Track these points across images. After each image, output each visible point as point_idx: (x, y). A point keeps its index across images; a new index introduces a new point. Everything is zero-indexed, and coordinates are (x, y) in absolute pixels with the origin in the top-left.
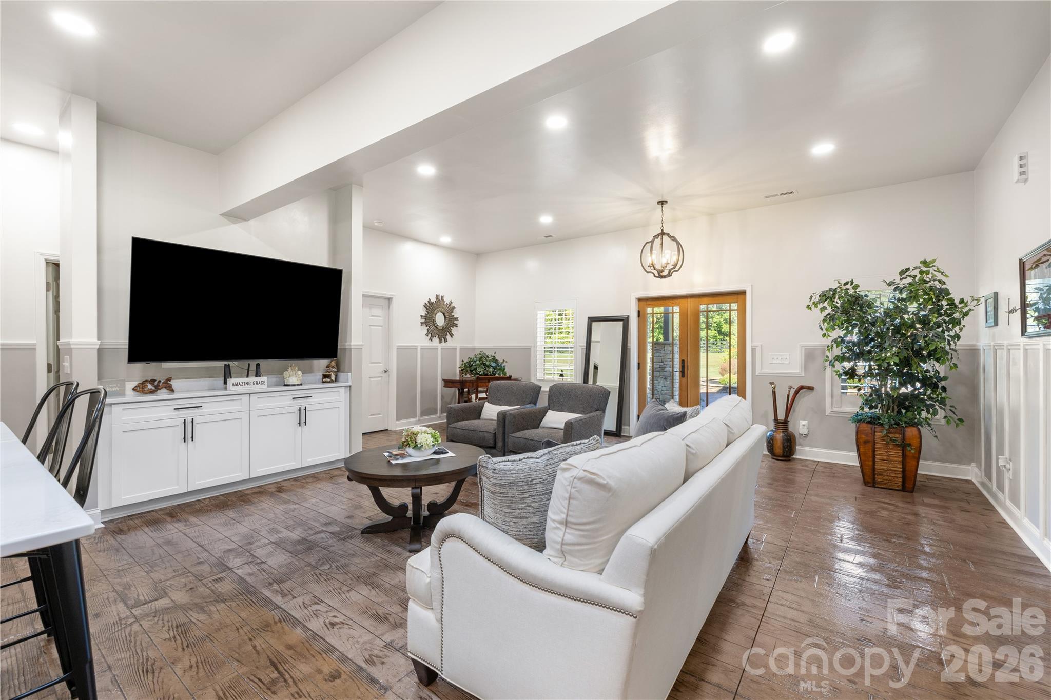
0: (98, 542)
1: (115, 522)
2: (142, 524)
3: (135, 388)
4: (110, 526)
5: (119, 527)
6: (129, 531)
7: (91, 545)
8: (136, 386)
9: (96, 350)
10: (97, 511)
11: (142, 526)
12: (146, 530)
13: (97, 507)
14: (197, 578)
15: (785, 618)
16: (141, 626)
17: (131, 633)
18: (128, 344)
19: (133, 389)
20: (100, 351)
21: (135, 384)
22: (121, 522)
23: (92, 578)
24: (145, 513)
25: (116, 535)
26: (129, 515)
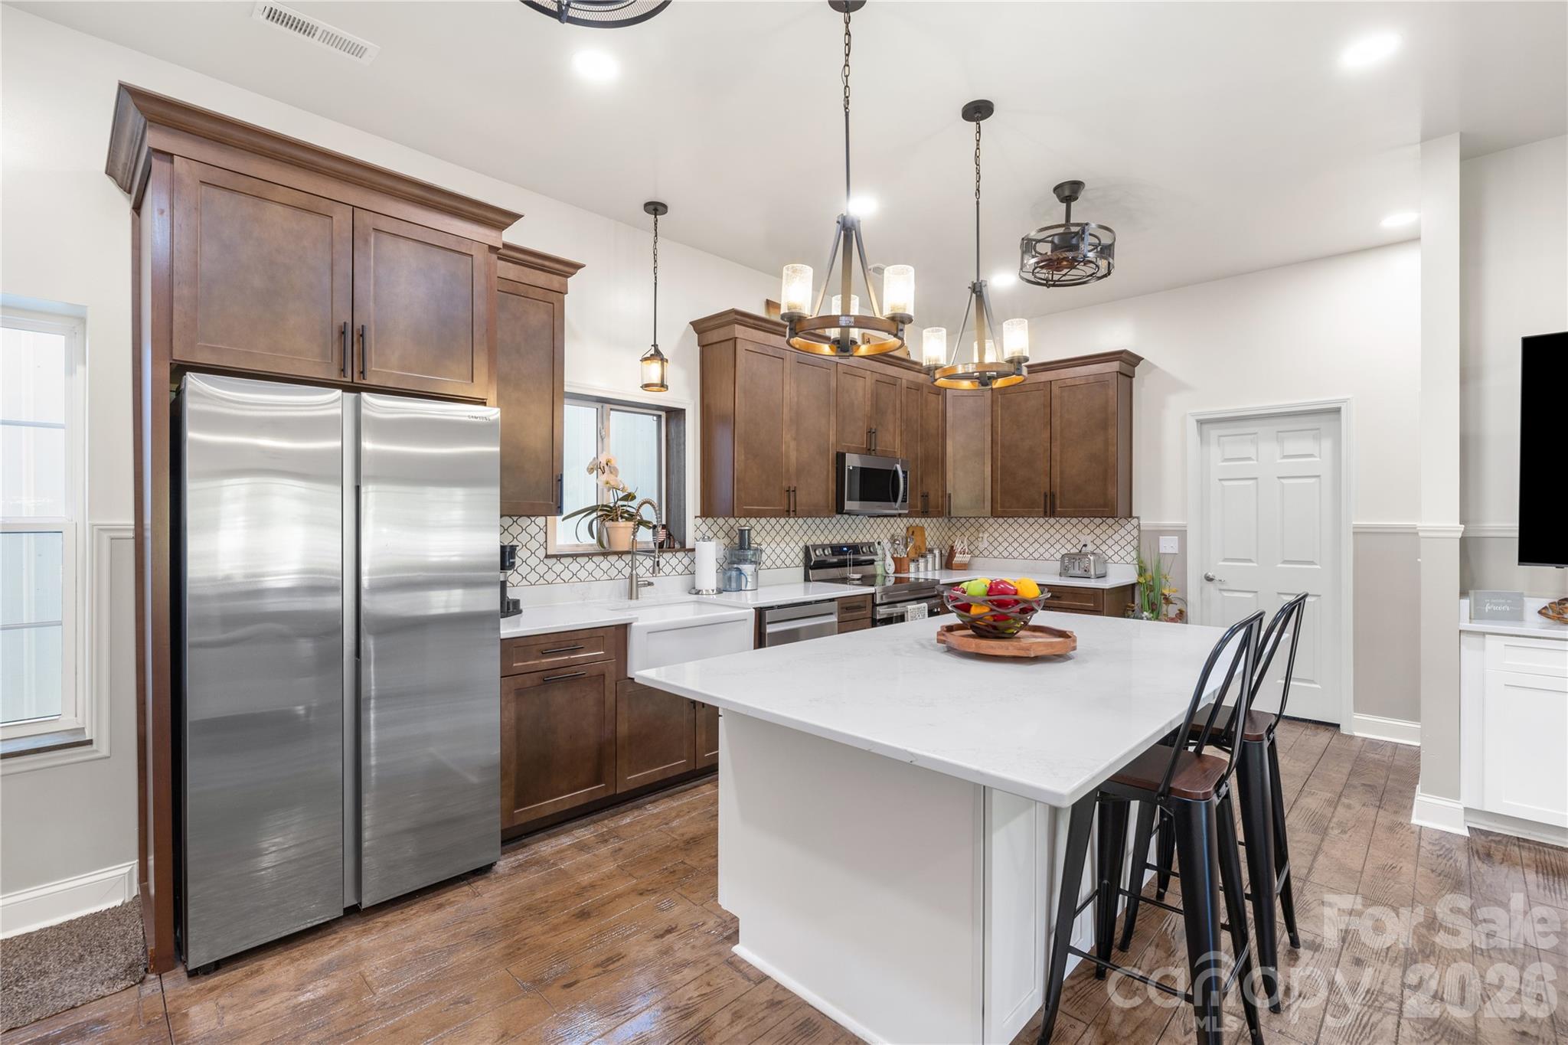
0: (1441, 855)
1: (1490, 838)
2: (1529, 862)
3: (1544, 611)
4: (1479, 841)
5: (1490, 847)
6: (1501, 863)
7: (1429, 855)
8: (1545, 608)
9: (1458, 540)
10: (1460, 806)
11: (1528, 866)
12: (1531, 876)
13: (1459, 799)
14: (1553, 1022)
16: (1398, 1027)
17: (1377, 1024)
18: (1517, 529)
19: (1540, 612)
20: (1464, 542)
21: (1544, 602)
22: (1500, 842)
23: (1394, 904)
24: (1552, 847)
25: (1476, 858)
26: (1520, 836)
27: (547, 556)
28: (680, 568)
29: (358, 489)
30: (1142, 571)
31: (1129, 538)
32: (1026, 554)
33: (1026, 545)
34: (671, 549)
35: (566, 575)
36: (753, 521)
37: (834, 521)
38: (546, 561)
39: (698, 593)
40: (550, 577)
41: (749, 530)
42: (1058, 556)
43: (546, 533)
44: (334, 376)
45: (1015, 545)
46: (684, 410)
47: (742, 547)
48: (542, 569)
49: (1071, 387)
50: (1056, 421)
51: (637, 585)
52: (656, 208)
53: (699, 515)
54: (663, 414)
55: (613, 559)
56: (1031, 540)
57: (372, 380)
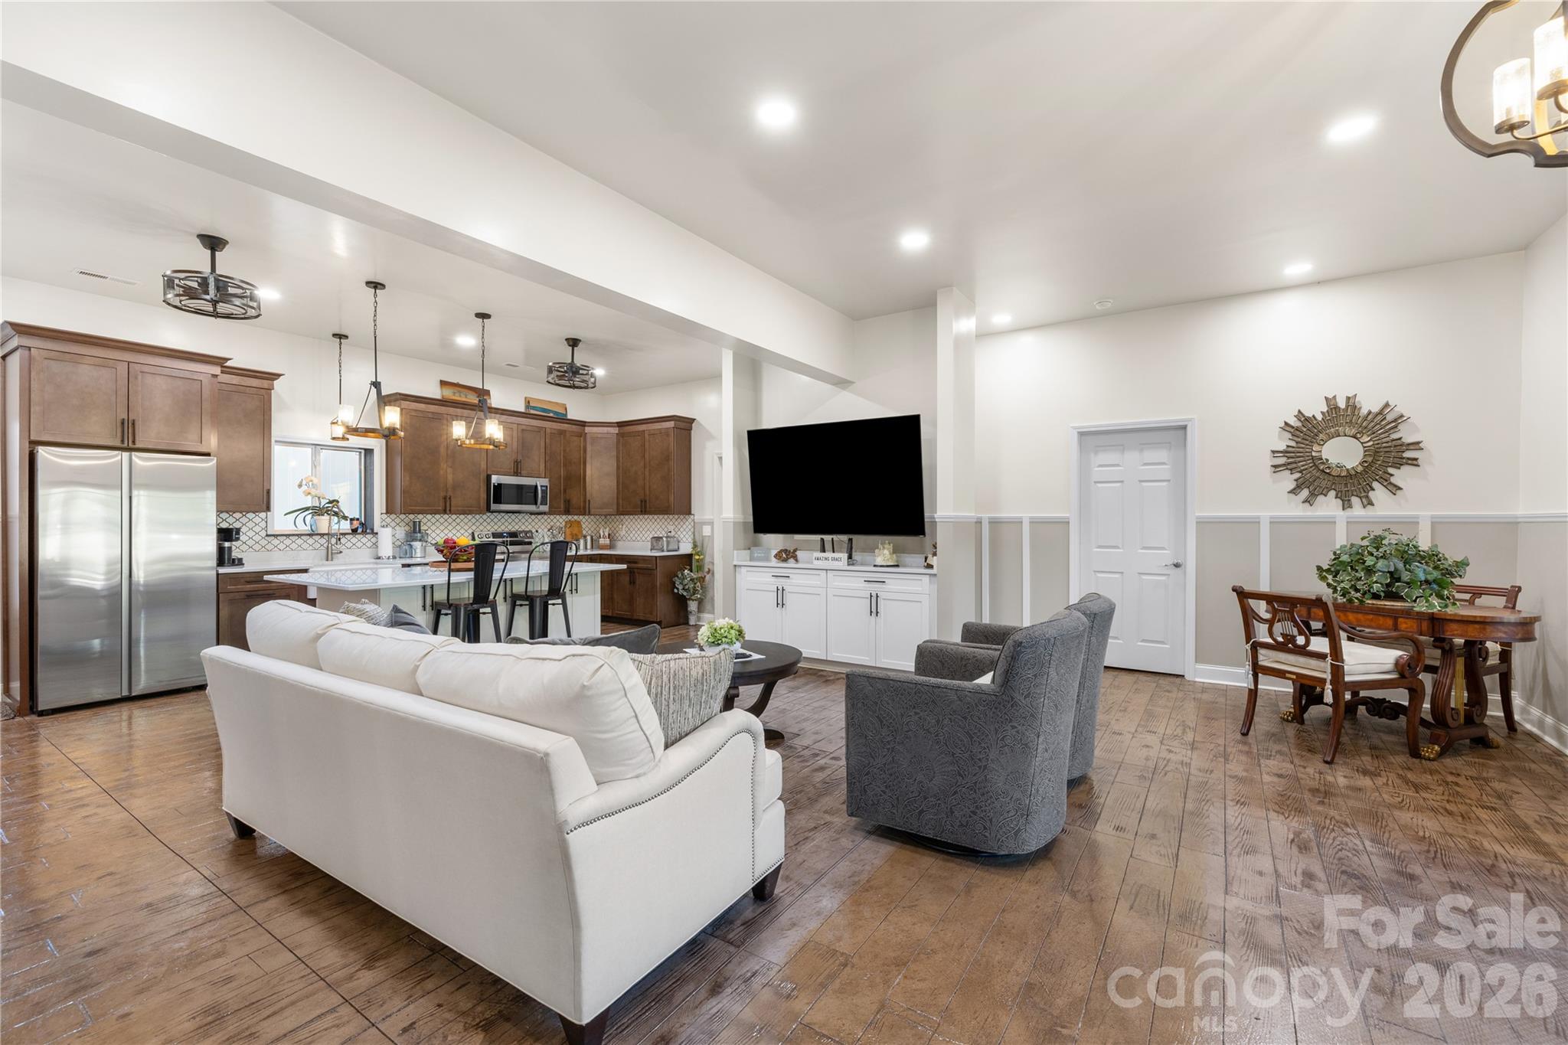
9: (733, 523)
15: (293, 1003)
19: (775, 556)
27: (267, 535)
28: (369, 544)
29: (130, 498)
30: (695, 546)
31: (690, 527)
32: (644, 539)
33: (643, 532)
34: (364, 532)
35: (282, 546)
36: (420, 516)
37: (485, 517)
38: (266, 538)
39: (379, 558)
40: (270, 547)
41: (420, 522)
42: (649, 539)
43: (266, 522)
44: (118, 444)
45: (639, 532)
46: (373, 450)
47: (414, 532)
48: (263, 542)
49: (652, 434)
50: (647, 456)
51: (332, 554)
52: (340, 336)
53: (385, 512)
54: (363, 451)
55: (317, 538)
56: (646, 529)
57: (138, 445)
